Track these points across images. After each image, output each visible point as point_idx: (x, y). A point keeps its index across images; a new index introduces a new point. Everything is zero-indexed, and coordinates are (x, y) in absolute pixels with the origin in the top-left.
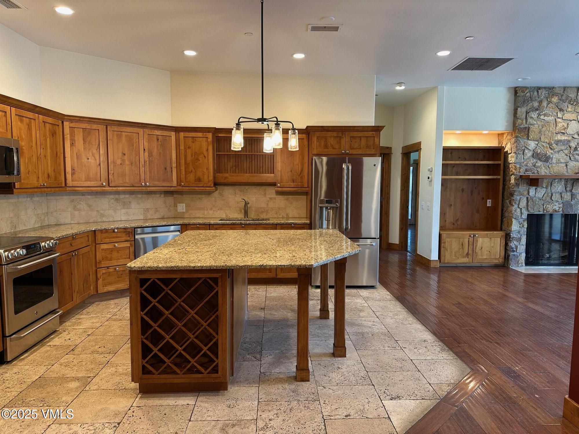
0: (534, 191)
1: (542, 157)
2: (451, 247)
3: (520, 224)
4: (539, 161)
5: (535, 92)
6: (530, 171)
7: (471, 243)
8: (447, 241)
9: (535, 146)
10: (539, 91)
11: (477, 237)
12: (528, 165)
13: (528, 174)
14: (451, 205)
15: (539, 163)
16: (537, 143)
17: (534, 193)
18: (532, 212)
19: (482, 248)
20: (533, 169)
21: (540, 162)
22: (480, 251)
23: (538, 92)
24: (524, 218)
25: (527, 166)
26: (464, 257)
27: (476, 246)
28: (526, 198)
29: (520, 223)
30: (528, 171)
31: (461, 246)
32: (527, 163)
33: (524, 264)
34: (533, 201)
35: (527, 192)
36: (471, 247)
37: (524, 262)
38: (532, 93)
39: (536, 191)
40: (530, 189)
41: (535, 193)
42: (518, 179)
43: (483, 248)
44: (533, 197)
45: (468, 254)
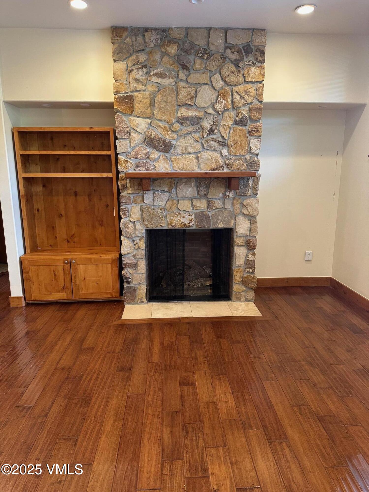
0: (152, 197)
1: (159, 144)
2: (38, 278)
3: (135, 245)
4: (154, 151)
5: (140, 36)
6: (143, 167)
7: (67, 272)
8: (32, 270)
9: (147, 126)
10: (146, 35)
11: (74, 263)
12: (139, 156)
13: (140, 170)
14: (61, 215)
15: (155, 154)
16: (149, 121)
17: (151, 200)
18: (150, 227)
19: (85, 278)
20: (148, 162)
21: (157, 152)
22: (82, 283)
23: (144, 36)
24: (139, 235)
25: (136, 158)
26: (59, 292)
27: (75, 276)
28: (139, 206)
29: (135, 243)
30: (140, 167)
31: (54, 276)
32: (138, 154)
33: (145, 300)
34: (149, 212)
35: (141, 199)
36: (68, 277)
37: (144, 296)
38: (134, 38)
39: (154, 197)
40: (145, 193)
41: (153, 200)
42: (125, 179)
43: (87, 279)
44: (150, 206)
45: (64, 288)
